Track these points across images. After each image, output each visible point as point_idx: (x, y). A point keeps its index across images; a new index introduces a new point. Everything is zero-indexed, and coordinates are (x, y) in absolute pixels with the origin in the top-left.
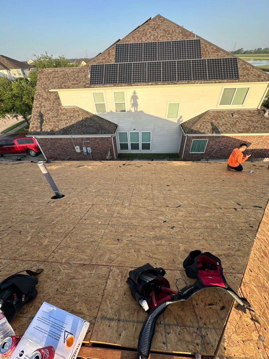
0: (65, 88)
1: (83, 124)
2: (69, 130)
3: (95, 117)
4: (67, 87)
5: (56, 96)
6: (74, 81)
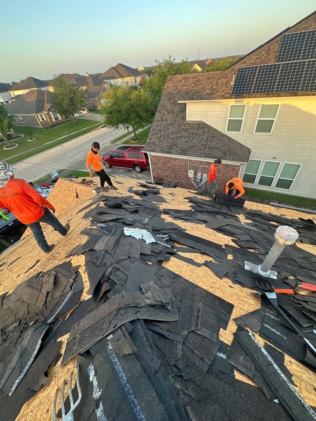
1: (206, 145)
6: (210, 90)
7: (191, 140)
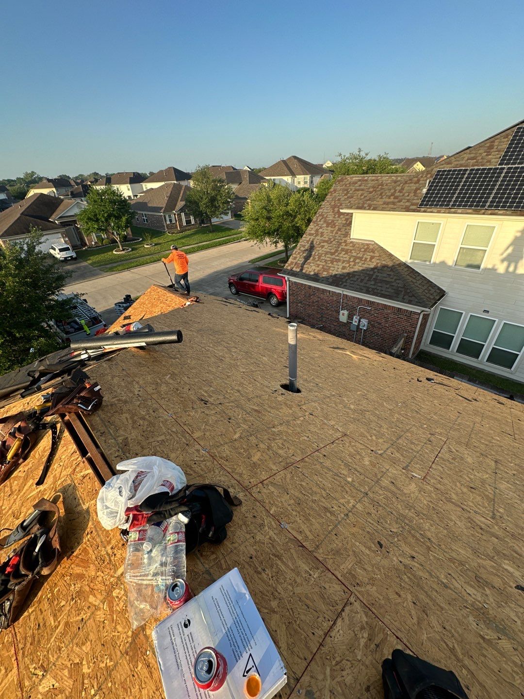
0: (369, 209)
1: (372, 275)
2: (344, 280)
3: (403, 267)
4: (372, 208)
5: (347, 220)
6: (389, 198)
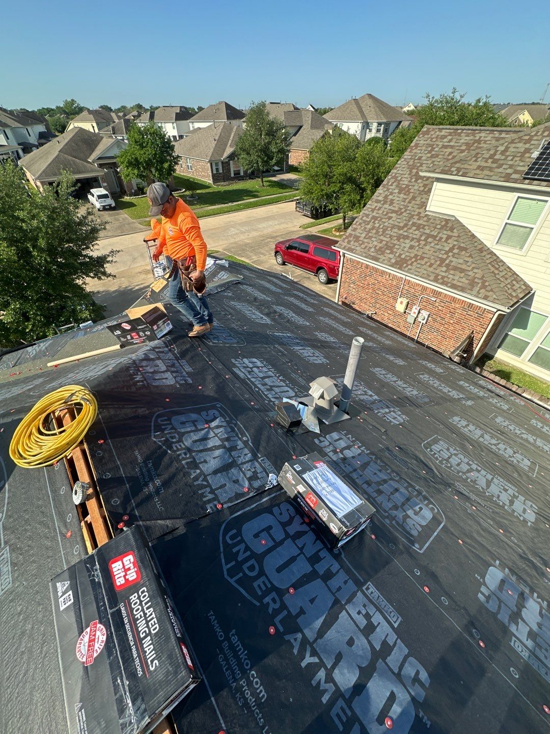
0: (456, 174)
1: (446, 259)
3: (485, 253)
7: (420, 246)
